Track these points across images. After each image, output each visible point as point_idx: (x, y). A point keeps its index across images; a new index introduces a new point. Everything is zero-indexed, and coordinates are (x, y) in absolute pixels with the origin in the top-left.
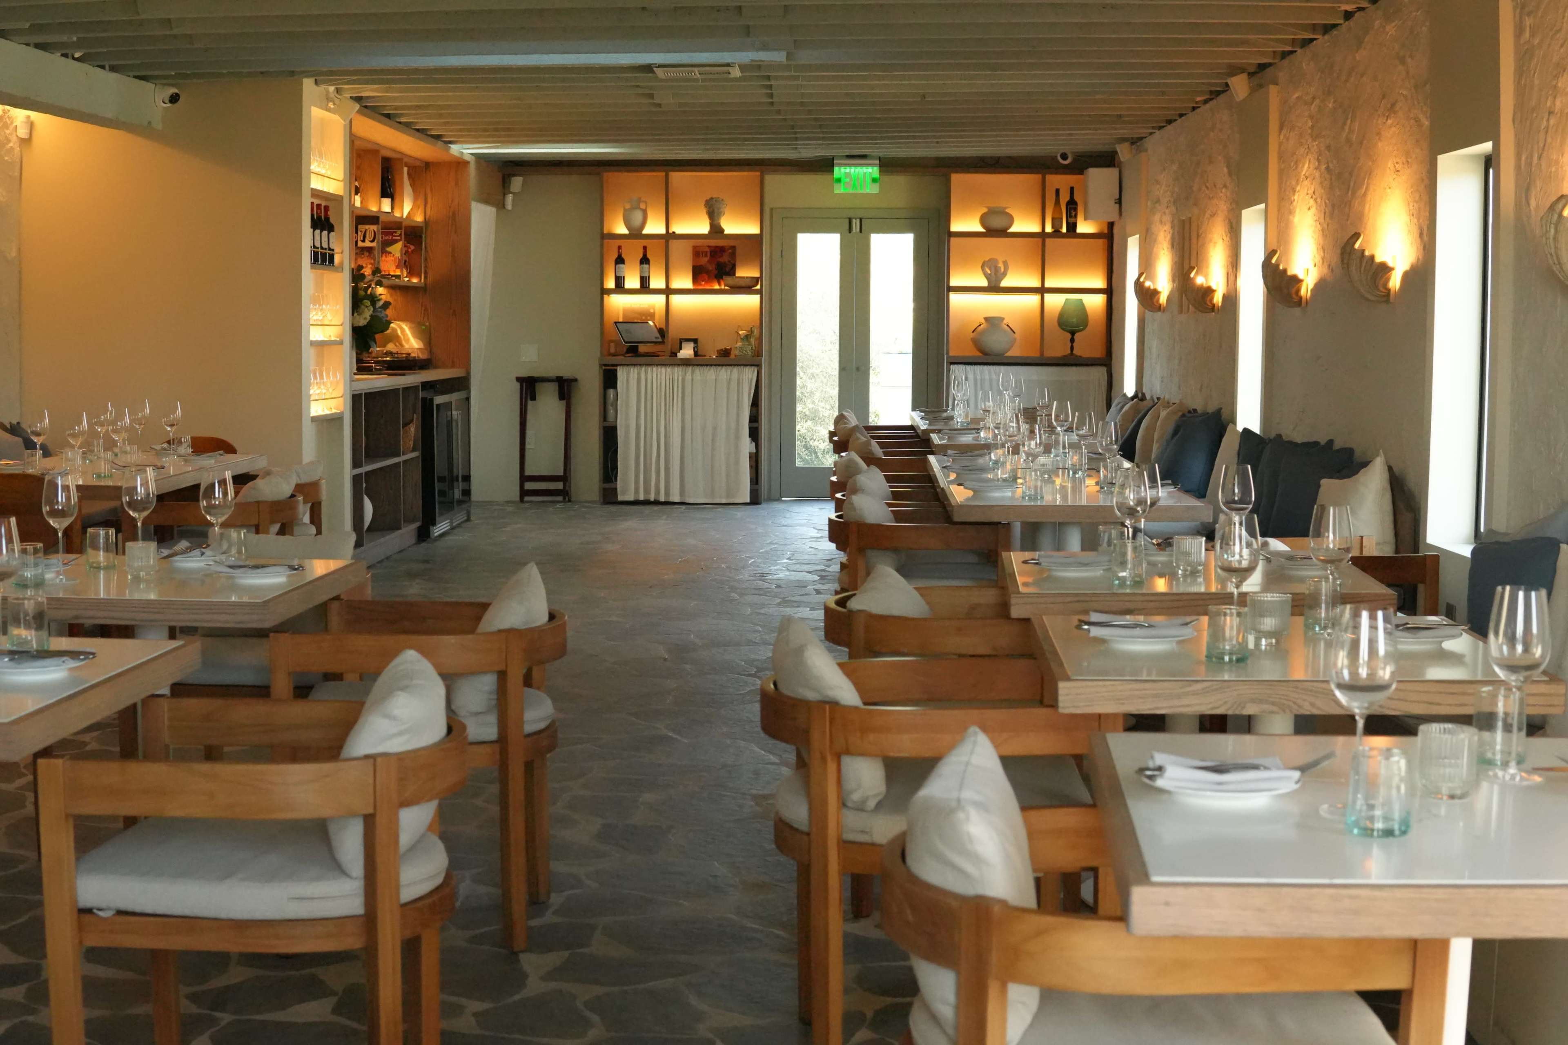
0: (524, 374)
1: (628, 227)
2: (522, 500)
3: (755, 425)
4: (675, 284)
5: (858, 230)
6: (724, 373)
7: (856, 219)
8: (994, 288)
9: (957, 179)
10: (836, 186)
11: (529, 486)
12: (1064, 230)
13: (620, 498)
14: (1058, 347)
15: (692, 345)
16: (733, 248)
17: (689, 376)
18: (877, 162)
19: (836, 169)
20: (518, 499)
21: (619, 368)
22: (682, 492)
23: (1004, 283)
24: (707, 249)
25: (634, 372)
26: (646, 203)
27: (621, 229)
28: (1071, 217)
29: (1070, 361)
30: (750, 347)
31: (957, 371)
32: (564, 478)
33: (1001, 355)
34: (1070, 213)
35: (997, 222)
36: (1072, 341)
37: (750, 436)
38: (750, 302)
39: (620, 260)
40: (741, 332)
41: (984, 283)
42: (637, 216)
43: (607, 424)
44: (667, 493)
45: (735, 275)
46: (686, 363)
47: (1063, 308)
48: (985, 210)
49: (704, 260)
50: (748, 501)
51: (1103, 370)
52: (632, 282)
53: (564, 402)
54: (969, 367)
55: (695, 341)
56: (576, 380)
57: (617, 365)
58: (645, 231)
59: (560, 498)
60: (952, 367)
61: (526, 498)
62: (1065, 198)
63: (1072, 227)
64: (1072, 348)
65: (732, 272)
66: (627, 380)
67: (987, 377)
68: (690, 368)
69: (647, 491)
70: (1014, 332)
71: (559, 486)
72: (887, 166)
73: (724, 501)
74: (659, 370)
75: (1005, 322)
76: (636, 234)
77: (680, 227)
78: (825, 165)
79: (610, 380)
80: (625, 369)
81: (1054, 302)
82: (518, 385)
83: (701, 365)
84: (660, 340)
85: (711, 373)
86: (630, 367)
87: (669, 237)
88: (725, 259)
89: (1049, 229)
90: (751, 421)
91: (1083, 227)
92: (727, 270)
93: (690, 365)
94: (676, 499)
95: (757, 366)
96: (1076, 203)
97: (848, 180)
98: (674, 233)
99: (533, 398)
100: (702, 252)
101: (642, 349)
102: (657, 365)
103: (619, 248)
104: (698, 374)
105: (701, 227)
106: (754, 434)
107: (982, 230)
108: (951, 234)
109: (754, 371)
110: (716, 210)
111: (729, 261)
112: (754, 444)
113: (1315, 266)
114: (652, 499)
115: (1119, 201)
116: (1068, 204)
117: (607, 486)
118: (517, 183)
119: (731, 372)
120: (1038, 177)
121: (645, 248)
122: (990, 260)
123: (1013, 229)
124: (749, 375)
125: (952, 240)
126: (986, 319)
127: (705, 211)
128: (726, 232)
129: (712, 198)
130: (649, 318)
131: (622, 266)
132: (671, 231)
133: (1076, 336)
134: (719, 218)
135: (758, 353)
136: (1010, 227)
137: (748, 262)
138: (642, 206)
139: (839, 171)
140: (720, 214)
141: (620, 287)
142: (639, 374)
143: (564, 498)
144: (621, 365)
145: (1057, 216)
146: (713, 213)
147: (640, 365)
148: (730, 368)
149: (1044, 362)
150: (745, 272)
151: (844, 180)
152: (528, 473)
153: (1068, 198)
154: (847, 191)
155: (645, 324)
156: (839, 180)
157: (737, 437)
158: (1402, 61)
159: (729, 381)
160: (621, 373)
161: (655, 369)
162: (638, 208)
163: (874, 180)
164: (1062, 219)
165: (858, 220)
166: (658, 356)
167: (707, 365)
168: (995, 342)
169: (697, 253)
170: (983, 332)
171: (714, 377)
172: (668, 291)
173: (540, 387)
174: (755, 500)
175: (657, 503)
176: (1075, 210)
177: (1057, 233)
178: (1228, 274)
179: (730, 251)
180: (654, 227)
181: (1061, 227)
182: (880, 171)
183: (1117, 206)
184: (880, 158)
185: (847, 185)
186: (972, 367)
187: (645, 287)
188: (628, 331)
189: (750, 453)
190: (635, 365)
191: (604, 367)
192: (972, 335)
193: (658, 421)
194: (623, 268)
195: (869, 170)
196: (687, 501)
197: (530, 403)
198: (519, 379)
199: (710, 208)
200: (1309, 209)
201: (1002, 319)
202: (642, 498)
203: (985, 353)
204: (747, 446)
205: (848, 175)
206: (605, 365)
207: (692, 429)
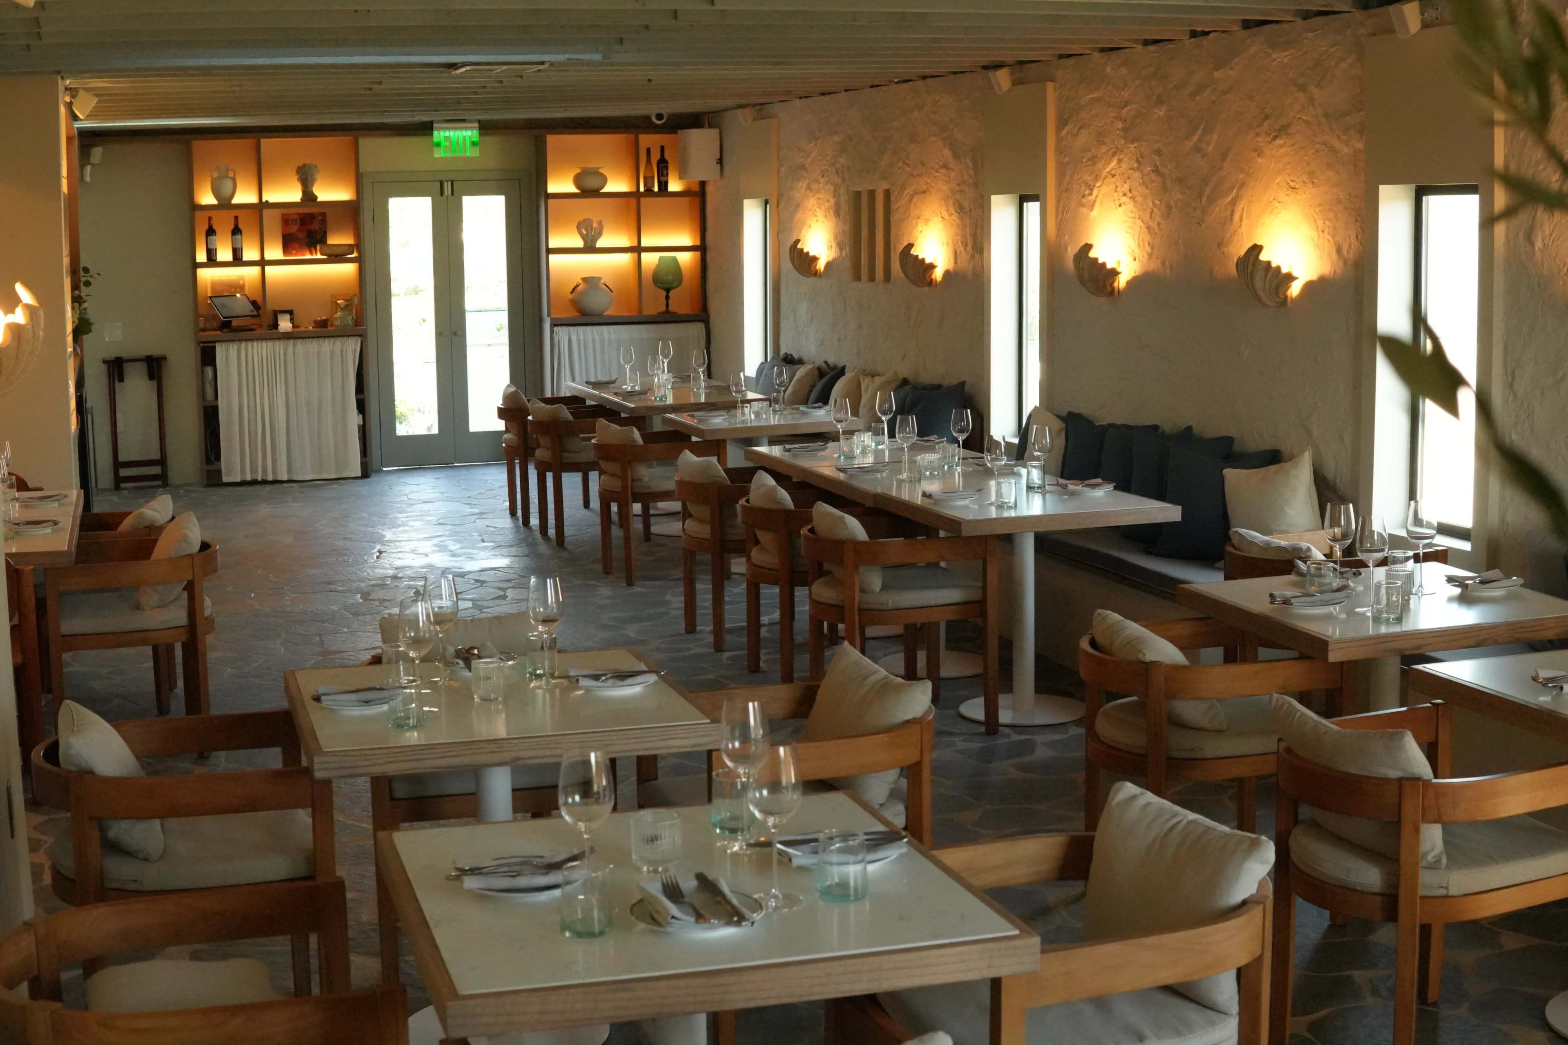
0: (111, 355)
1: (217, 195)
2: (117, 488)
3: (361, 396)
4: (268, 256)
5: (450, 193)
6: (326, 345)
7: (447, 181)
8: (590, 248)
9: (552, 140)
10: (436, 149)
11: (124, 472)
12: (656, 189)
13: (225, 479)
14: (654, 305)
15: (288, 316)
16: (324, 215)
17: (290, 349)
18: (477, 125)
19: (435, 133)
20: (113, 486)
21: (217, 345)
22: (289, 471)
23: (601, 243)
24: (296, 217)
25: (233, 348)
26: (234, 171)
27: (207, 198)
28: (663, 175)
29: (667, 318)
30: (351, 317)
31: (561, 333)
32: (162, 462)
33: (600, 315)
34: (662, 172)
35: (591, 183)
36: (667, 298)
37: (357, 409)
38: (347, 270)
39: (211, 232)
40: (339, 302)
41: (579, 243)
42: (228, 185)
43: (206, 404)
44: (275, 473)
45: (325, 242)
46: (287, 336)
47: (658, 266)
48: (578, 171)
49: (294, 229)
50: (360, 475)
51: (701, 326)
52: (224, 254)
53: (155, 383)
54: (571, 329)
55: (291, 312)
56: (164, 358)
57: (214, 342)
58: (235, 201)
59: (160, 483)
60: (555, 329)
61: (123, 485)
62: (655, 157)
63: (663, 185)
64: (667, 305)
65: (323, 240)
66: (227, 357)
67: (590, 338)
68: (291, 342)
69: (254, 470)
70: (612, 291)
71: (156, 470)
72: (485, 128)
73: (334, 476)
74: (260, 344)
75: (602, 281)
76: (225, 204)
77: (273, 196)
78: (426, 129)
79: (208, 357)
80: (224, 345)
81: (650, 260)
82: (104, 367)
83: (303, 338)
84: (255, 313)
85: (313, 346)
86: (229, 343)
87: (262, 206)
88: (315, 226)
89: (642, 189)
90: (357, 393)
91: (674, 186)
92: (318, 238)
93: (291, 338)
94: (285, 477)
95: (360, 336)
96: (666, 162)
97: (447, 144)
98: (267, 202)
99: (121, 380)
100: (292, 220)
101: (235, 323)
102: (257, 340)
103: (210, 219)
104: (299, 347)
105: (292, 194)
106: (361, 407)
107: (576, 191)
108: (549, 196)
109: (357, 341)
110: (309, 177)
111: (320, 229)
112: (361, 416)
113: (1135, 259)
114: (260, 479)
115: (720, 161)
116: (659, 163)
117: (209, 467)
118: (97, 153)
119: (334, 345)
120: (631, 136)
121: (236, 218)
122: (584, 220)
123: (606, 189)
124: (352, 346)
125: (550, 201)
126: (585, 280)
127: (296, 177)
128: (319, 199)
129: (304, 165)
130: (238, 290)
131: (214, 237)
132: (264, 200)
133: (671, 293)
134: (313, 185)
135: (359, 322)
136: (602, 188)
137: (340, 229)
138: (231, 174)
139: (439, 135)
140: (313, 182)
141: (212, 261)
142: (239, 351)
143: (163, 483)
144: (218, 341)
145: (648, 175)
146: (306, 179)
147: (239, 340)
148: (332, 340)
149: (642, 320)
150: (338, 239)
151: (444, 144)
152: (122, 458)
153: (658, 157)
154: (447, 154)
155: (233, 297)
156: (439, 144)
157: (344, 410)
158: (1302, 88)
159: (332, 352)
160: (220, 350)
161: (255, 344)
162: (227, 177)
163: (474, 144)
164: (653, 177)
165: (450, 183)
166: (253, 330)
167: (309, 338)
168: (598, 302)
169: (286, 221)
170: (583, 293)
171: (316, 350)
172: (262, 263)
173: (128, 368)
174: (366, 473)
175: (264, 482)
176: (667, 168)
177: (649, 191)
178: (956, 252)
179: (320, 218)
180: (245, 196)
181: (653, 187)
182: (480, 134)
183: (719, 166)
184: (479, 122)
185: (448, 149)
186: (575, 328)
187: (238, 260)
188: (223, 305)
189: (359, 426)
190: (233, 341)
191: (201, 345)
192: (570, 296)
193: (262, 397)
194: (215, 240)
195: (468, 133)
196: (296, 478)
197: (117, 384)
198: (105, 362)
199: (303, 174)
200: (1120, 205)
201: (600, 278)
202: (249, 478)
203: (584, 313)
204: (355, 419)
205: (447, 139)
206: (202, 342)
207: (296, 406)
